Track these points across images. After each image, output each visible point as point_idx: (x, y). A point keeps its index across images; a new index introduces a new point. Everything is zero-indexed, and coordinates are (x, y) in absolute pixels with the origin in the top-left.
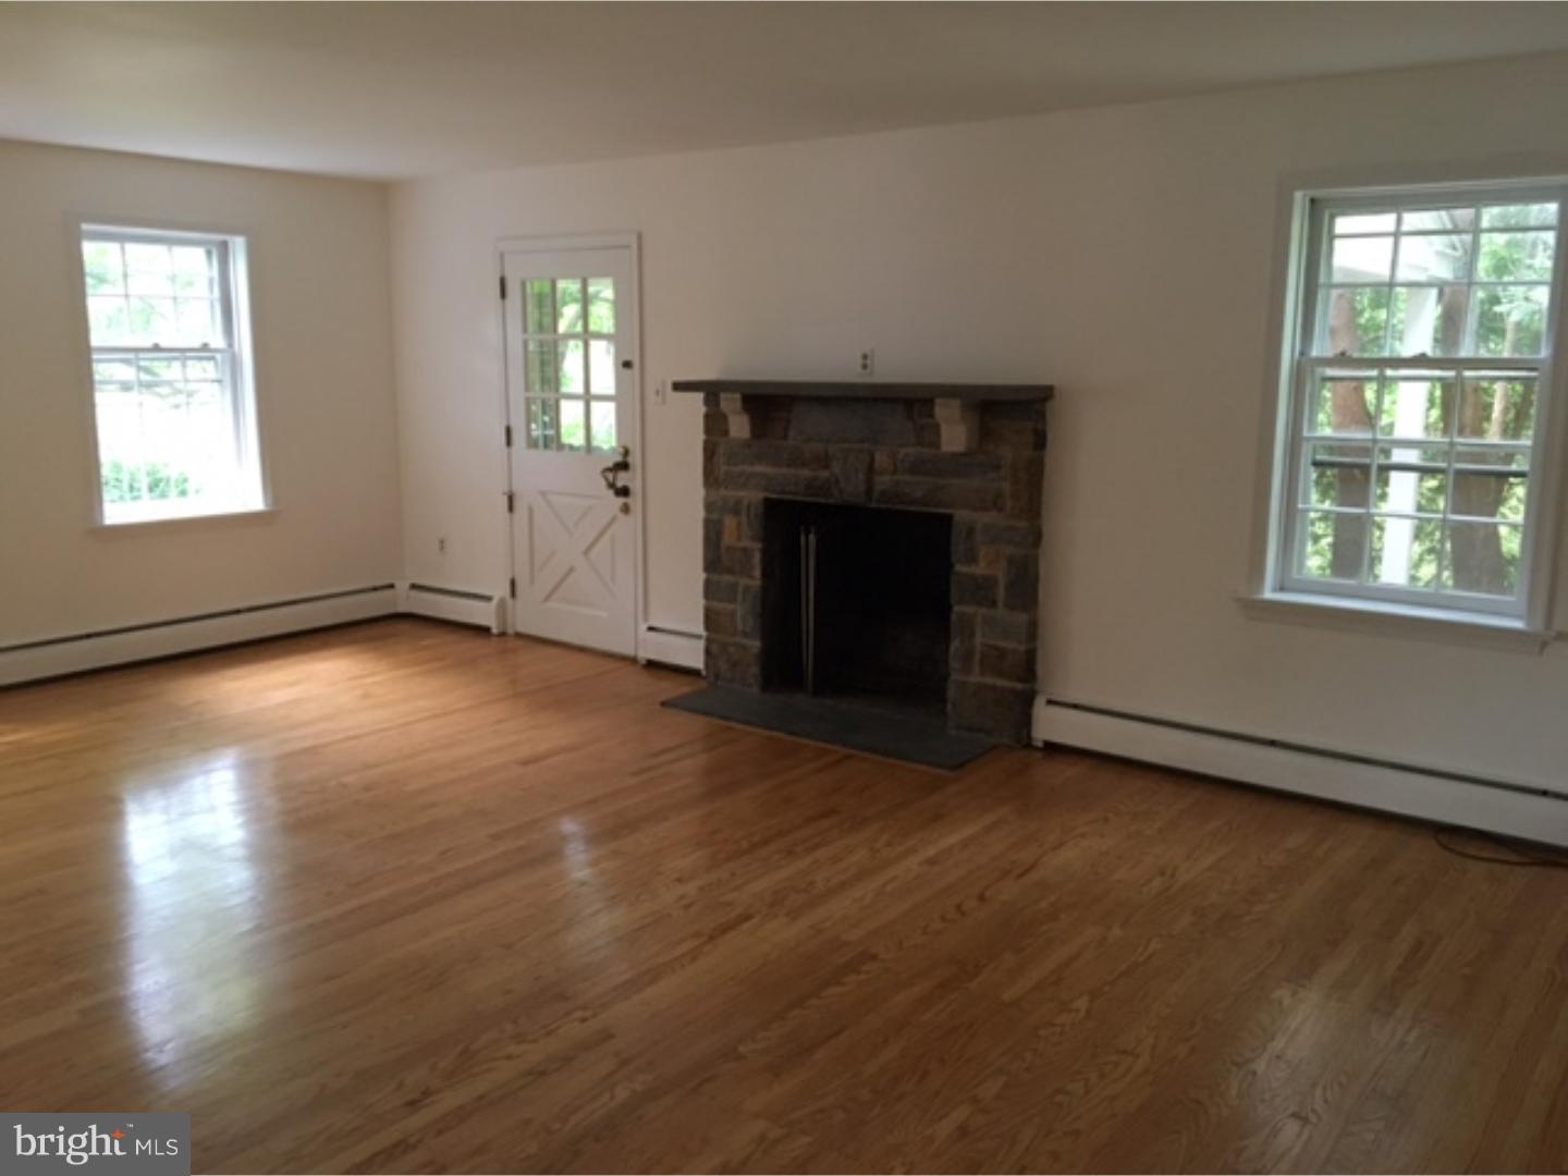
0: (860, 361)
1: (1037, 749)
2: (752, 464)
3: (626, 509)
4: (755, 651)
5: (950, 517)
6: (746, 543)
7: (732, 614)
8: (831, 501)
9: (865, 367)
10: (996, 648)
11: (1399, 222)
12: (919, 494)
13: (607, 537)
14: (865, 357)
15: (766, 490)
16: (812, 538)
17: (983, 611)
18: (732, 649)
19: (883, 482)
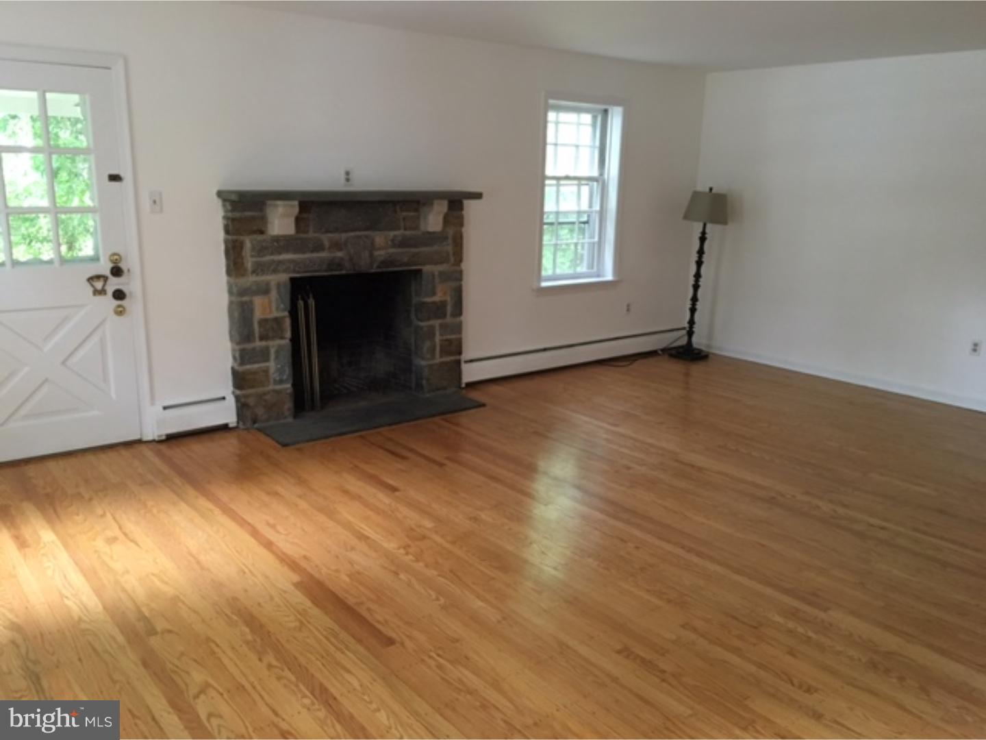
0: (343, 177)
1: (463, 388)
2: (280, 253)
3: (120, 312)
4: (289, 391)
5: (419, 271)
6: (275, 314)
7: (266, 371)
8: (344, 272)
9: (348, 180)
10: (447, 340)
11: (557, 117)
12: (405, 259)
13: (95, 339)
14: (347, 173)
15: (294, 271)
16: (312, 302)
17: (439, 321)
18: (268, 397)
19: (380, 254)
